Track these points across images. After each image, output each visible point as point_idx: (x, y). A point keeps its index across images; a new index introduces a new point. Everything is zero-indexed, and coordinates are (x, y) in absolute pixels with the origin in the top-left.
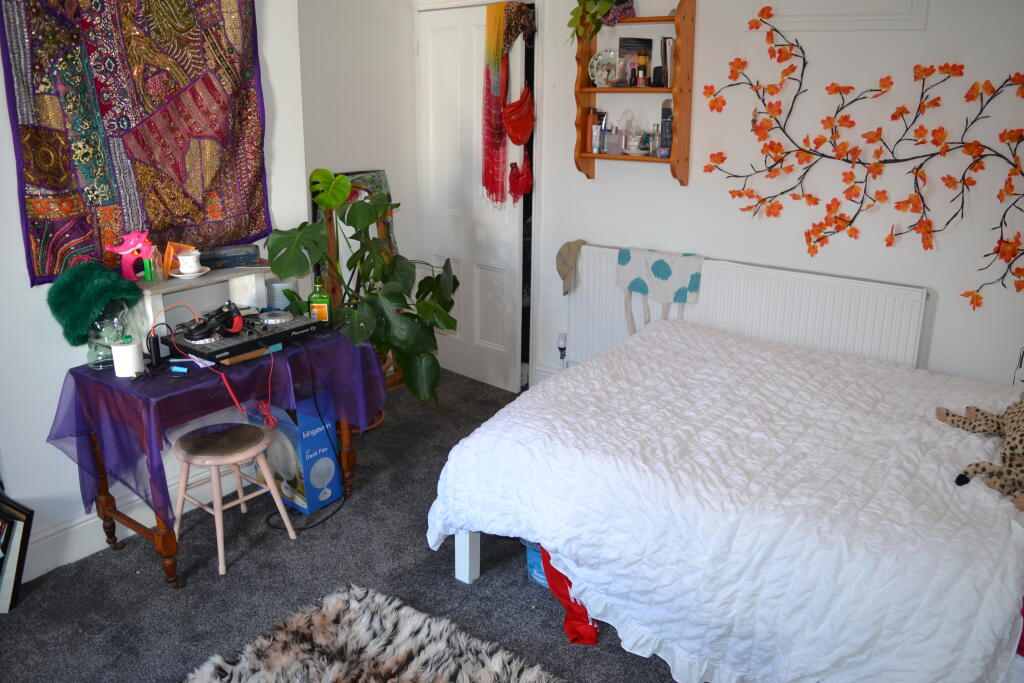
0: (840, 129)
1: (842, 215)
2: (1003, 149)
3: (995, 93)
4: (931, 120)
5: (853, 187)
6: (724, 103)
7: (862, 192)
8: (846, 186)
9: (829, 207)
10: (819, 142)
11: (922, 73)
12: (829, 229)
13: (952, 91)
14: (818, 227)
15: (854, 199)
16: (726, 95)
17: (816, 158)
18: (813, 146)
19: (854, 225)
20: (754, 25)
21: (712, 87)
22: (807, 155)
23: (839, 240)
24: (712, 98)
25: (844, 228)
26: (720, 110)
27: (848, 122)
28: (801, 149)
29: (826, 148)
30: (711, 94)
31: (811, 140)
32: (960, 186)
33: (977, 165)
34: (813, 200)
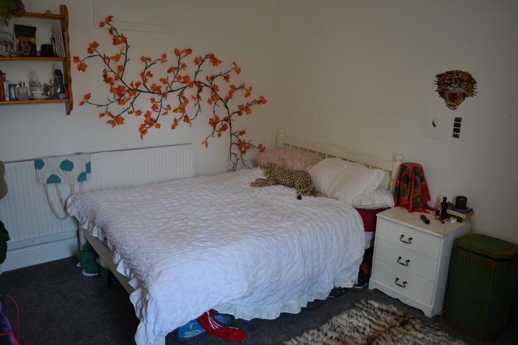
0: (147, 77)
1: (152, 118)
2: (208, 83)
3: (203, 61)
4: (182, 73)
5: (155, 105)
6: (86, 66)
7: (159, 107)
8: (152, 105)
9: (146, 116)
10: (138, 84)
11: (177, 53)
12: (147, 126)
13: (188, 60)
14: (143, 126)
15: (156, 110)
16: (87, 62)
17: (138, 93)
18: (135, 87)
19: (157, 122)
20: (102, 25)
21: (78, 58)
22: (133, 91)
23: (152, 130)
24: (79, 63)
25: (154, 124)
26: (84, 70)
27: (150, 74)
28: (130, 89)
29: (141, 88)
30: (78, 61)
31: (134, 83)
32: (197, 99)
33: (200, 90)
34: (139, 113)
